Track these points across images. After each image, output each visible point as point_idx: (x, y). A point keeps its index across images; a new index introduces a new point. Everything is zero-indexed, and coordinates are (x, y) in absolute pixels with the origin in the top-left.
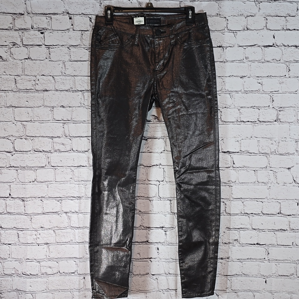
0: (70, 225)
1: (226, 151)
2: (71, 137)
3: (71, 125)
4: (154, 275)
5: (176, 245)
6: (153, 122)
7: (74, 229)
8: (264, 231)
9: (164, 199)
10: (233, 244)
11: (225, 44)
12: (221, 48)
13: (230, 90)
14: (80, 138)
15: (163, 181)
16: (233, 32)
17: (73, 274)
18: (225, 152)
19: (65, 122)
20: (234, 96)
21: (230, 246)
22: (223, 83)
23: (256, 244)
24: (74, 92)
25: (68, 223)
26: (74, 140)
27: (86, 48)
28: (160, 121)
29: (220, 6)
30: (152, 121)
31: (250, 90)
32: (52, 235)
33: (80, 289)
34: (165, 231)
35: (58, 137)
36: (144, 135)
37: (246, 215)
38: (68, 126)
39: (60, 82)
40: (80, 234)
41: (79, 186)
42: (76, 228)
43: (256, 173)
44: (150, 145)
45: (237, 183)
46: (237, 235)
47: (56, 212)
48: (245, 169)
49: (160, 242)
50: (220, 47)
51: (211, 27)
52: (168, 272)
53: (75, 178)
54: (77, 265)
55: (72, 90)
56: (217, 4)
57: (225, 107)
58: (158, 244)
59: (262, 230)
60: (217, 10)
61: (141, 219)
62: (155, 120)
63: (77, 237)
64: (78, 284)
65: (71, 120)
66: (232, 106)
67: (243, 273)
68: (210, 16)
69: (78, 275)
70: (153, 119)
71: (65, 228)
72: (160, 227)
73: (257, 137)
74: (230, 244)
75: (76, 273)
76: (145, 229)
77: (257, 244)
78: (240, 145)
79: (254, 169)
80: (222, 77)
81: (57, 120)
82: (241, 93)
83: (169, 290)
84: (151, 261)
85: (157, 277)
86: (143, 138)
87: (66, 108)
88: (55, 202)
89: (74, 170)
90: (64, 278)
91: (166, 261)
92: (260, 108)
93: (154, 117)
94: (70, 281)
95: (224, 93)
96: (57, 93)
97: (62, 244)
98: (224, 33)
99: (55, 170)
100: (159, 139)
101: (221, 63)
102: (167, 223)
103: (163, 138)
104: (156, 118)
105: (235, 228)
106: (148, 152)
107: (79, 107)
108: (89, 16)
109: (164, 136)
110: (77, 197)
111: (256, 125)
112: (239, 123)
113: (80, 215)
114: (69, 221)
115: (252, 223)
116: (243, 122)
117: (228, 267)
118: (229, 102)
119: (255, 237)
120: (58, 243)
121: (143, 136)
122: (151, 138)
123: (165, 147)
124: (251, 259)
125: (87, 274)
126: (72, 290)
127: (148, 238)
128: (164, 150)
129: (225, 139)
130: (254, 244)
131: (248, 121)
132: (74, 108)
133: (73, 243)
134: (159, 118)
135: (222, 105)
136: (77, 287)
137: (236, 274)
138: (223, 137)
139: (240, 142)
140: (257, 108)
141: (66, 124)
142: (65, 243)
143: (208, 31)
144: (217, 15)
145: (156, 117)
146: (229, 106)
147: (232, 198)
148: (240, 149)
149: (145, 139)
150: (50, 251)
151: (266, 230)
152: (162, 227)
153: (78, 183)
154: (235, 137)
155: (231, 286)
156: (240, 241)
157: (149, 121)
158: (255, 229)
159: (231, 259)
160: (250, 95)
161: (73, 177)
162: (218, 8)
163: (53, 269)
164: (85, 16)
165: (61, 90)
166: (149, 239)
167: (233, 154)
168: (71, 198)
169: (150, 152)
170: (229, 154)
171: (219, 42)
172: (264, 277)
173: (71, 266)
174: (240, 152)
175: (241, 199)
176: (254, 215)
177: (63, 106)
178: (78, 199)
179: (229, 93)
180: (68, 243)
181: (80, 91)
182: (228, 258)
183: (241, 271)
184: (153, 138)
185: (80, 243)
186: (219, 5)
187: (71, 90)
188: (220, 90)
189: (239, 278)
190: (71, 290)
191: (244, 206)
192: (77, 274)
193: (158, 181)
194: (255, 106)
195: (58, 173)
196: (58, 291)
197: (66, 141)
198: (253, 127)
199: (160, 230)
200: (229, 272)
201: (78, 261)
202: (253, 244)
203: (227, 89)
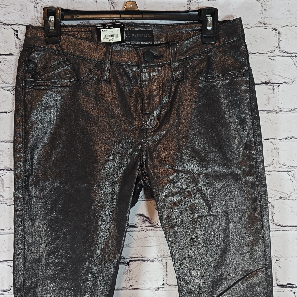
1: (285, 283)
6: (139, 228)
11: (277, 77)
12: (269, 86)
13: (288, 164)
16: (290, 55)
18: (282, 286)
20: (296, 176)
22: (274, 151)
27: (8, 89)
28: (153, 226)
29: (265, 7)
30: (138, 225)
36: (122, 255)
44: (134, 275)
50: (266, 83)
56: (259, 4)
57: (281, 198)
60: (260, 15)
62: (144, 225)
66: (294, 196)
70: (140, 223)
80: (273, 141)
86: (121, 261)
93: (143, 218)
95: (277, 169)
98: (273, 58)
100: (153, 261)
101: (270, 114)
103: (160, 259)
104: (147, 219)
106: (131, 288)
108: (13, 27)
109: (162, 255)
118: (288, 186)
121: (121, 257)
122: (136, 260)
123: (165, 277)
128: (163, 284)
129: (282, 260)
134: (152, 219)
135: (274, 193)
138: (279, 256)
144: (259, 25)
145: (145, 217)
146: (287, 196)
149: (126, 261)
157: (133, 226)
162: (261, 12)
164: (6, 27)
169: (135, 289)
170: (291, 289)
171: (265, 74)
179: (287, 169)
184: (142, 260)
186: (262, 6)
188: (270, 165)
203: (282, 163)
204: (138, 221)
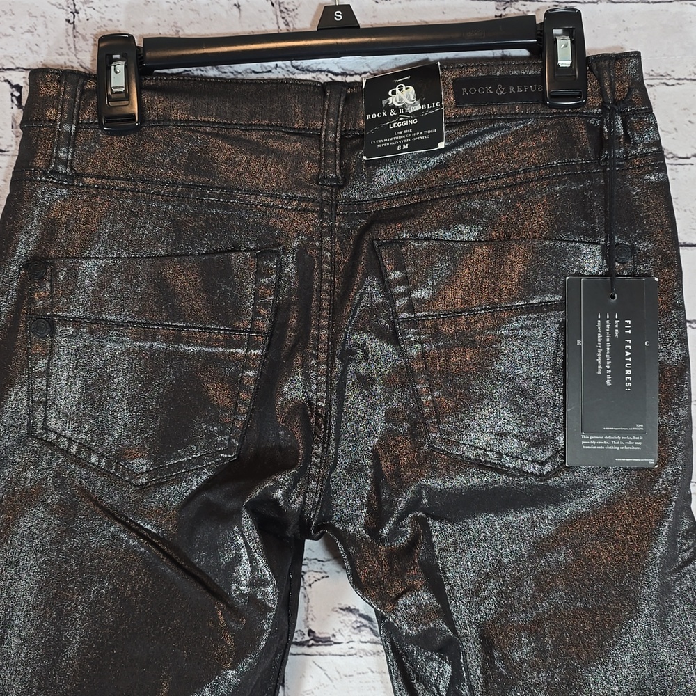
51: (669, 136)
68: (665, 80)
143: (657, 159)
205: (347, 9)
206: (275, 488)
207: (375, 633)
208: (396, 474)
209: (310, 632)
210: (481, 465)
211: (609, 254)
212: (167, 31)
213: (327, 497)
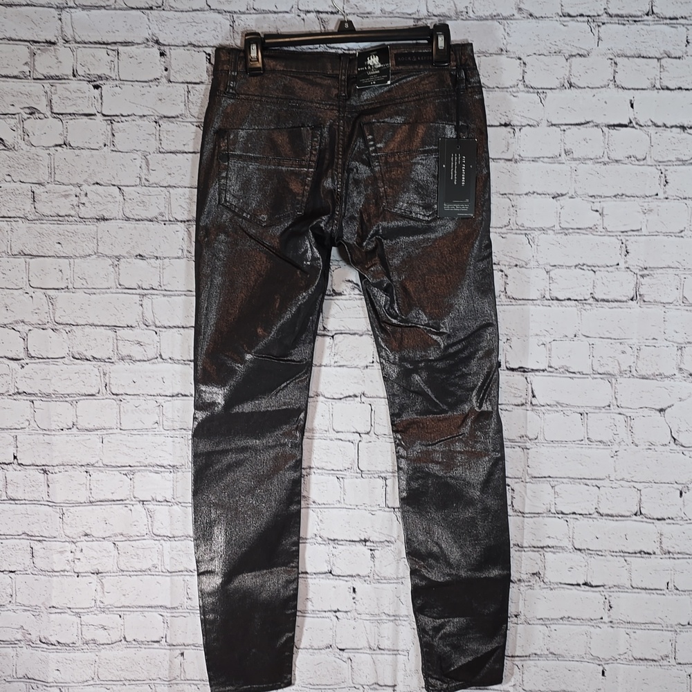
0: (151, 530)
1: (516, 367)
2: (158, 328)
3: (159, 300)
4: (343, 650)
5: (395, 581)
6: (347, 297)
7: (162, 541)
8: (602, 555)
9: (370, 476)
10: (530, 584)
11: (519, 118)
12: (508, 129)
13: (527, 225)
14: (179, 329)
15: (368, 433)
16: (536, 91)
17: (156, 645)
18: (513, 370)
19: (144, 292)
20: (536, 240)
21: (522, 588)
22: (512, 209)
23: (581, 583)
24: (166, 223)
25: (147, 527)
26: (165, 334)
27: (197, 124)
29: (507, 30)
30: (345, 293)
31: (575, 227)
32: (110, 554)
33: (172, 678)
34: (371, 550)
35: (128, 326)
36: (325, 327)
37: (560, 516)
38: (152, 302)
39: (135, 201)
40: (174, 552)
41: (173, 442)
42: (165, 538)
43: (585, 419)
44: (340, 349)
45: (540, 441)
46: (539, 562)
47: (119, 501)
48: (561, 408)
49: (359, 575)
50: (506, 125)
51: (486, 79)
52: (377, 644)
53: (165, 423)
54: (166, 624)
55: (164, 219)
56: (502, 27)
57: (516, 266)
58: (355, 579)
59: (598, 553)
60: (501, 40)
61: (317, 520)
62: (352, 293)
63: (167, 559)
64: (168, 667)
65: (160, 288)
66: (533, 264)
67: (552, 650)
68: (484, 54)
69: (169, 647)
70: (348, 290)
71: (141, 537)
72: (361, 541)
73: (588, 337)
74: (522, 584)
75: (163, 642)
76: (324, 542)
77: (583, 584)
78: (548, 353)
79: (581, 410)
80: (511, 197)
81: (126, 288)
82: (553, 232)
83: (377, 687)
84: (337, 617)
85: (351, 655)
87: (149, 260)
88: (117, 476)
89: (163, 404)
90: (135, 652)
91: (371, 618)
92: (597, 268)
93: (351, 284)
94: (149, 661)
95: (514, 231)
96: (127, 224)
97: (132, 573)
98: (515, 94)
99: (119, 402)
100: (361, 335)
101: (508, 163)
102: (376, 532)
104: (356, 286)
105: (534, 547)
106: (336, 364)
107: (178, 258)
108: (205, 49)
110: (170, 465)
111: (587, 307)
112: (546, 302)
113: (175, 507)
114: (150, 523)
115: (573, 536)
116: (557, 299)
117: (516, 637)
118: (526, 253)
119: (579, 568)
120: (123, 571)
122: (341, 333)
123: (375, 354)
124: (570, 619)
125: (188, 646)
126: (152, 682)
127: (332, 564)
128: (373, 362)
129: (514, 339)
130: (578, 585)
131: (569, 299)
132: (167, 260)
133: (157, 573)
135: (509, 260)
136: (164, 674)
137: (535, 654)
138: (510, 335)
139: (548, 346)
140: (590, 268)
141: (149, 296)
142: (140, 573)
143: (479, 88)
144: (500, 52)
145: (355, 284)
146: (524, 264)
147: (527, 477)
148: (549, 363)
149: (330, 334)
150: (105, 590)
151: (607, 553)
152: (365, 541)
153: (171, 433)
154: (537, 335)
155: (523, 681)
156: (546, 575)
157: (340, 294)
158: (580, 550)
159: (522, 617)
160: (574, 237)
161: (161, 420)
162: (503, 36)
163: (109, 632)
164: (196, 49)
165: (137, 218)
166: (333, 567)
167: (533, 373)
168: (156, 469)
169: (339, 366)
170: (523, 373)
171: (504, 114)
172: (600, 663)
173: (153, 625)
174: (549, 370)
175: (548, 479)
176: (578, 516)
177: (140, 255)
178: (172, 470)
179: (526, 232)
180: (146, 573)
181: (181, 221)
182: (516, 616)
183: (545, 647)
184: (349, 333)
185: (174, 574)
186: (505, 30)
187: (160, 218)
188: (505, 226)
189: (541, 663)
190: (150, 682)
191: (556, 496)
192: (166, 644)
193: (357, 432)
194: (584, 264)
195: (127, 410)
196: (121, 683)
197: (147, 335)
198: (579, 313)
199: (360, 546)
200: (518, 648)
201: (169, 615)
202: (576, 583)
203: (519, 224)
204: (346, 288)
205: (350, 23)
206: (321, 222)
207: (360, 291)
208: (369, 220)
209: (333, 290)
210: (403, 217)
211: (457, 129)
212: (273, 31)
213: (341, 229)
